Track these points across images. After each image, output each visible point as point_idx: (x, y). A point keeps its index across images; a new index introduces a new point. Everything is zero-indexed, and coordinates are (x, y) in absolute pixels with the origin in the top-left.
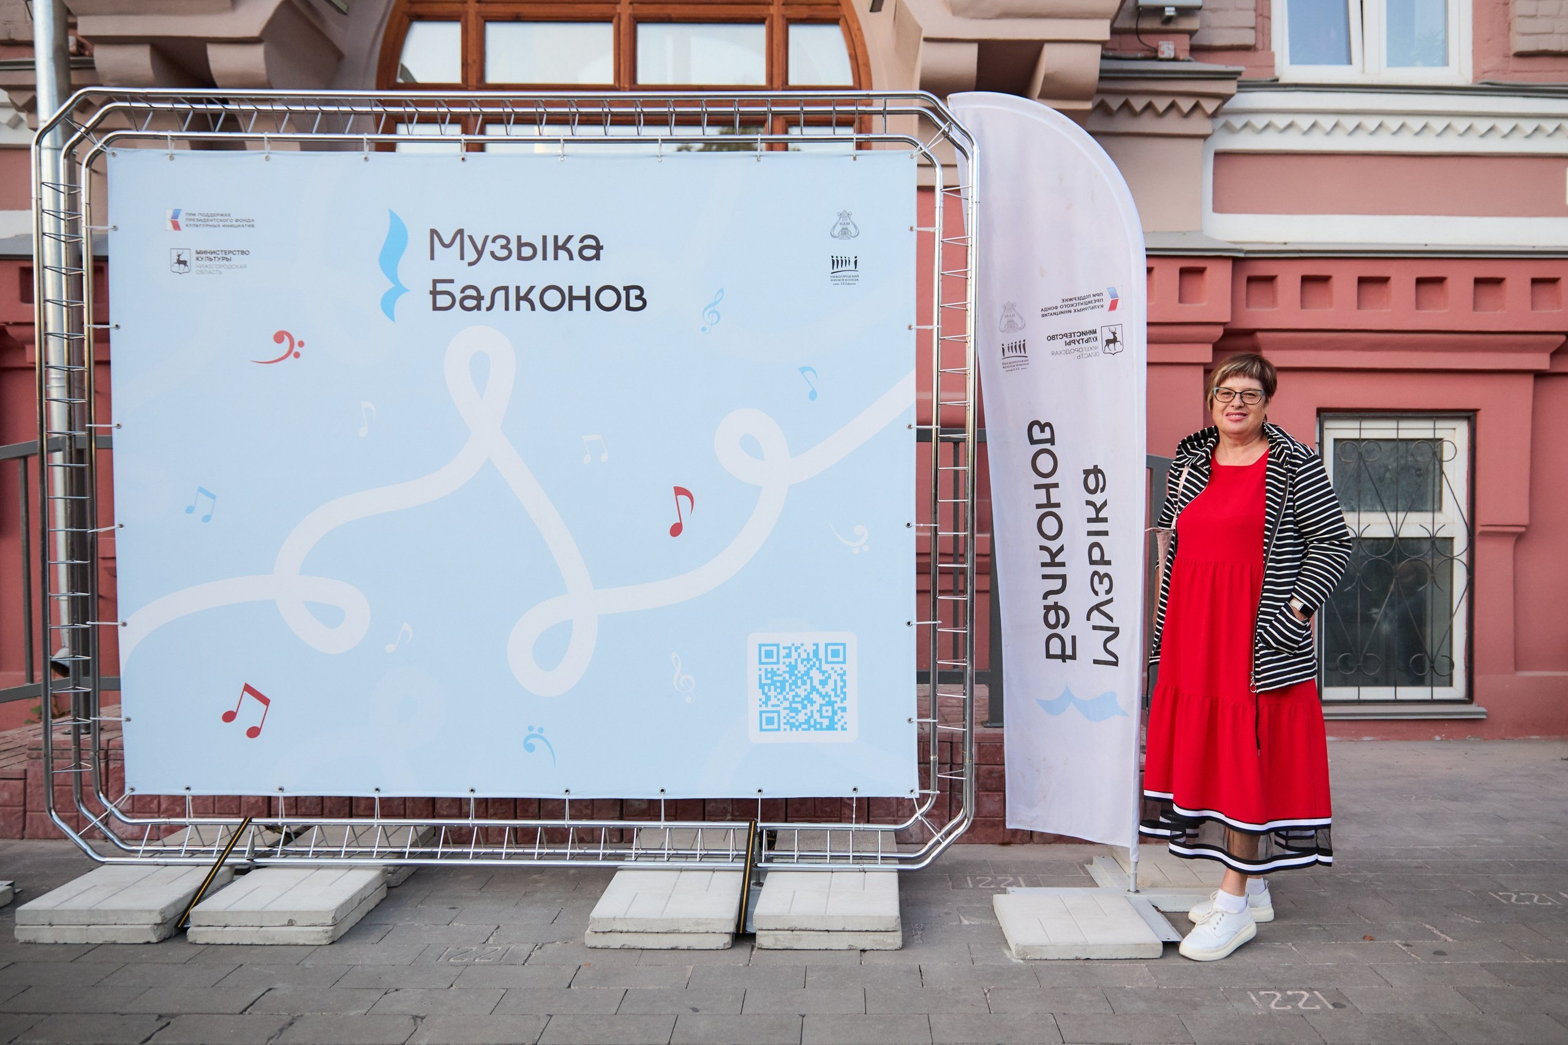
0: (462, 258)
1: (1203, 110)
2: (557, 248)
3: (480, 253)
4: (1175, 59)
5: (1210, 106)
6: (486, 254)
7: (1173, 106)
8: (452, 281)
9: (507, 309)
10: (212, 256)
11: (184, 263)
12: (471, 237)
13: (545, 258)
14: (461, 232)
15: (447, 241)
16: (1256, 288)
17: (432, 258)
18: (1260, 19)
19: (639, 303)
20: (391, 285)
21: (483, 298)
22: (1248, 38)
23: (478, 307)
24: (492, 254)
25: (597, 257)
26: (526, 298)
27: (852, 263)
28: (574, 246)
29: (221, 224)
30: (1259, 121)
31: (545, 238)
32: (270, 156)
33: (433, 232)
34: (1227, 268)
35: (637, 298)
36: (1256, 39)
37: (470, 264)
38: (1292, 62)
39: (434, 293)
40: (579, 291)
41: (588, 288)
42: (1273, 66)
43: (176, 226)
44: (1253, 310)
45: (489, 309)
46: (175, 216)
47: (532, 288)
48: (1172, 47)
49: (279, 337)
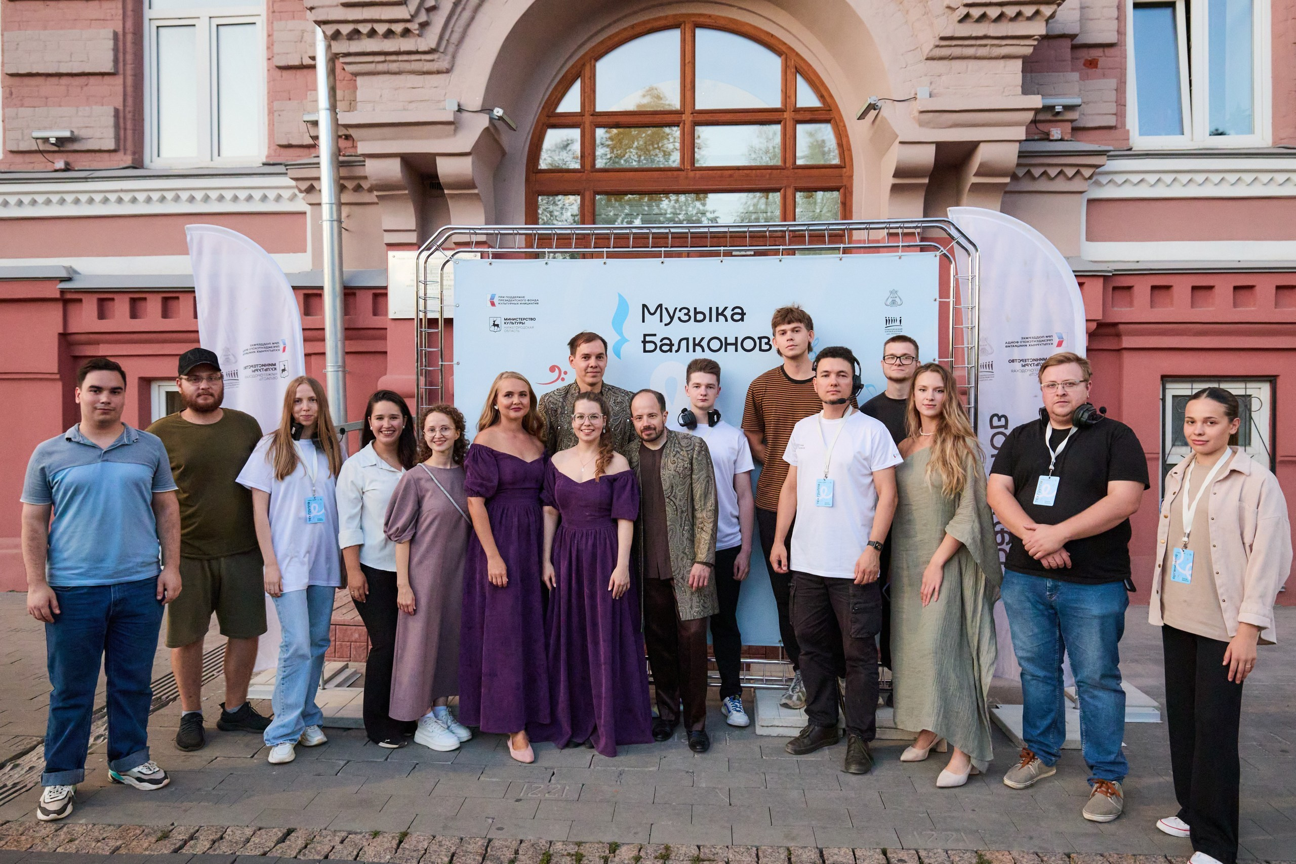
0: (661, 321)
1: (1082, 175)
2: (718, 314)
3: (672, 318)
4: (1061, 140)
5: (1087, 172)
6: (676, 318)
7: (1061, 172)
8: (655, 335)
9: (688, 351)
10: (514, 322)
11: (497, 325)
12: (666, 309)
13: (710, 321)
14: (660, 306)
15: (652, 311)
16: (1118, 294)
17: (643, 321)
18: (1119, 107)
19: (767, 347)
20: (619, 338)
21: (673, 345)
22: (1112, 121)
23: (670, 350)
24: (679, 318)
25: (742, 319)
26: (699, 344)
27: (898, 321)
28: (728, 313)
29: (519, 302)
30: (1120, 179)
31: (711, 309)
32: (549, 262)
33: (644, 306)
34: (1100, 283)
35: (766, 344)
36: (1117, 121)
37: (666, 325)
38: (1141, 134)
39: (644, 342)
40: (731, 340)
41: (736, 338)
42: (1128, 139)
43: (493, 304)
44: (1115, 309)
45: (677, 351)
46: (492, 298)
47: (703, 339)
48: (1059, 132)
49: (552, 369)
